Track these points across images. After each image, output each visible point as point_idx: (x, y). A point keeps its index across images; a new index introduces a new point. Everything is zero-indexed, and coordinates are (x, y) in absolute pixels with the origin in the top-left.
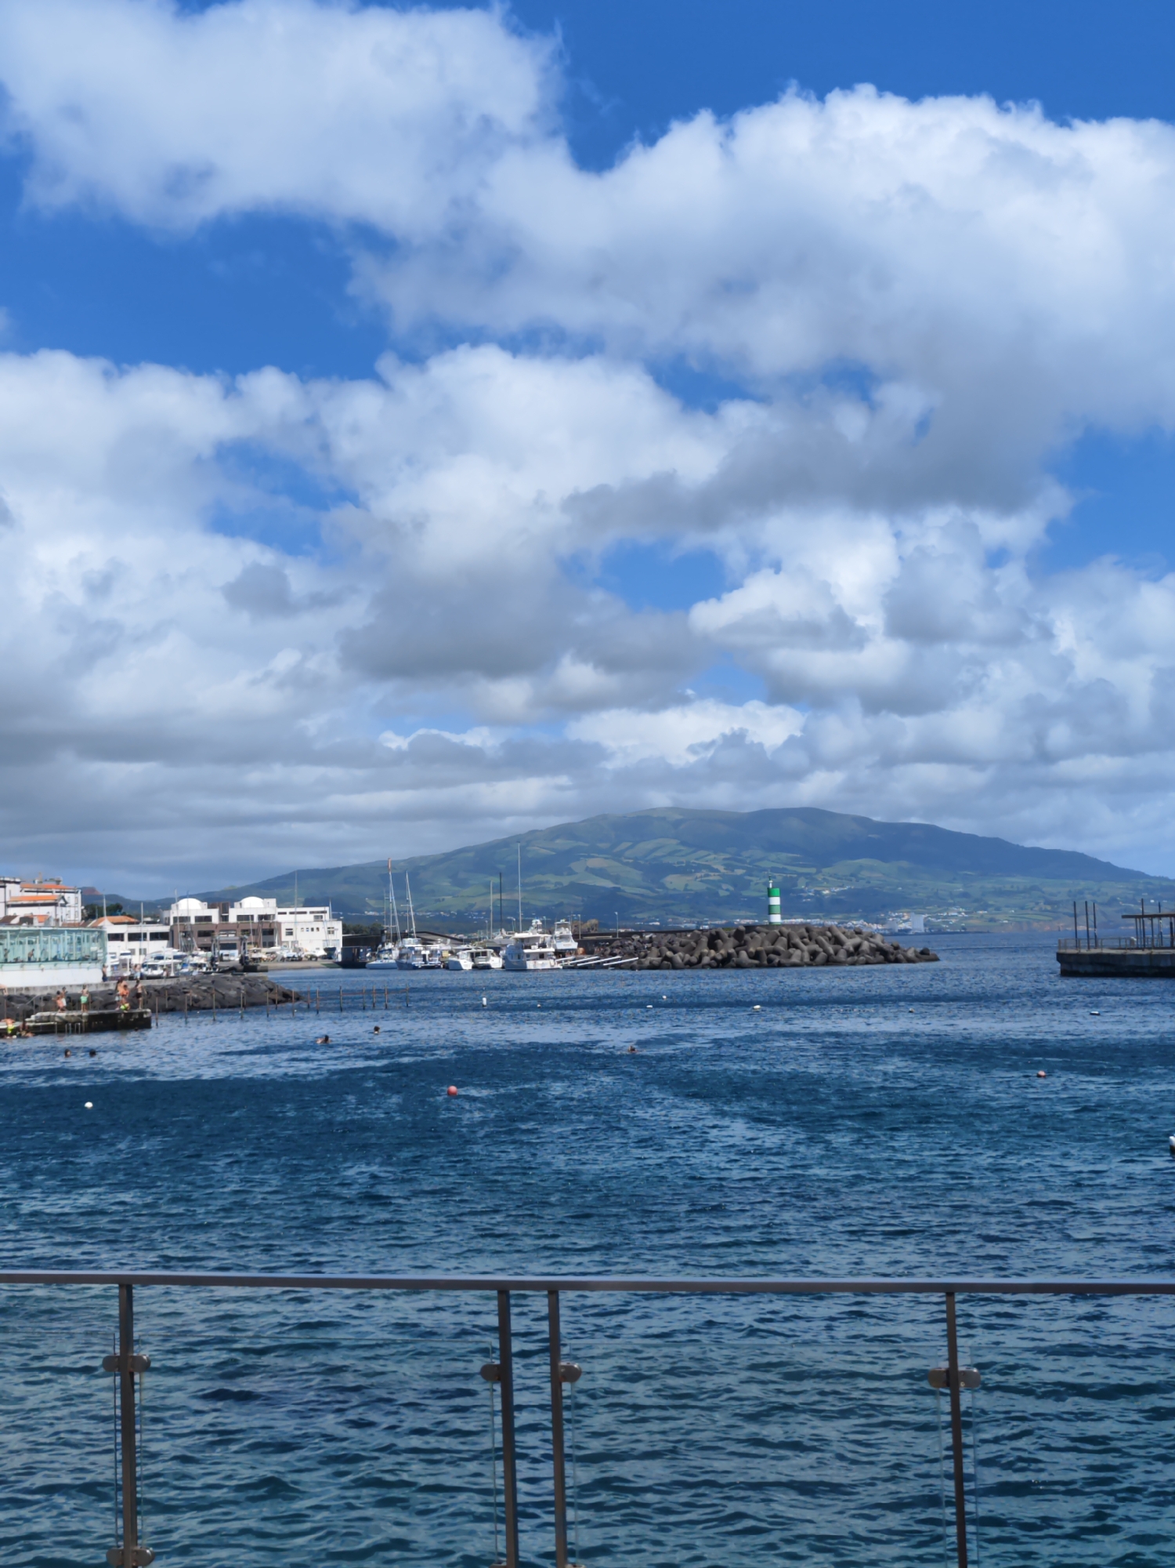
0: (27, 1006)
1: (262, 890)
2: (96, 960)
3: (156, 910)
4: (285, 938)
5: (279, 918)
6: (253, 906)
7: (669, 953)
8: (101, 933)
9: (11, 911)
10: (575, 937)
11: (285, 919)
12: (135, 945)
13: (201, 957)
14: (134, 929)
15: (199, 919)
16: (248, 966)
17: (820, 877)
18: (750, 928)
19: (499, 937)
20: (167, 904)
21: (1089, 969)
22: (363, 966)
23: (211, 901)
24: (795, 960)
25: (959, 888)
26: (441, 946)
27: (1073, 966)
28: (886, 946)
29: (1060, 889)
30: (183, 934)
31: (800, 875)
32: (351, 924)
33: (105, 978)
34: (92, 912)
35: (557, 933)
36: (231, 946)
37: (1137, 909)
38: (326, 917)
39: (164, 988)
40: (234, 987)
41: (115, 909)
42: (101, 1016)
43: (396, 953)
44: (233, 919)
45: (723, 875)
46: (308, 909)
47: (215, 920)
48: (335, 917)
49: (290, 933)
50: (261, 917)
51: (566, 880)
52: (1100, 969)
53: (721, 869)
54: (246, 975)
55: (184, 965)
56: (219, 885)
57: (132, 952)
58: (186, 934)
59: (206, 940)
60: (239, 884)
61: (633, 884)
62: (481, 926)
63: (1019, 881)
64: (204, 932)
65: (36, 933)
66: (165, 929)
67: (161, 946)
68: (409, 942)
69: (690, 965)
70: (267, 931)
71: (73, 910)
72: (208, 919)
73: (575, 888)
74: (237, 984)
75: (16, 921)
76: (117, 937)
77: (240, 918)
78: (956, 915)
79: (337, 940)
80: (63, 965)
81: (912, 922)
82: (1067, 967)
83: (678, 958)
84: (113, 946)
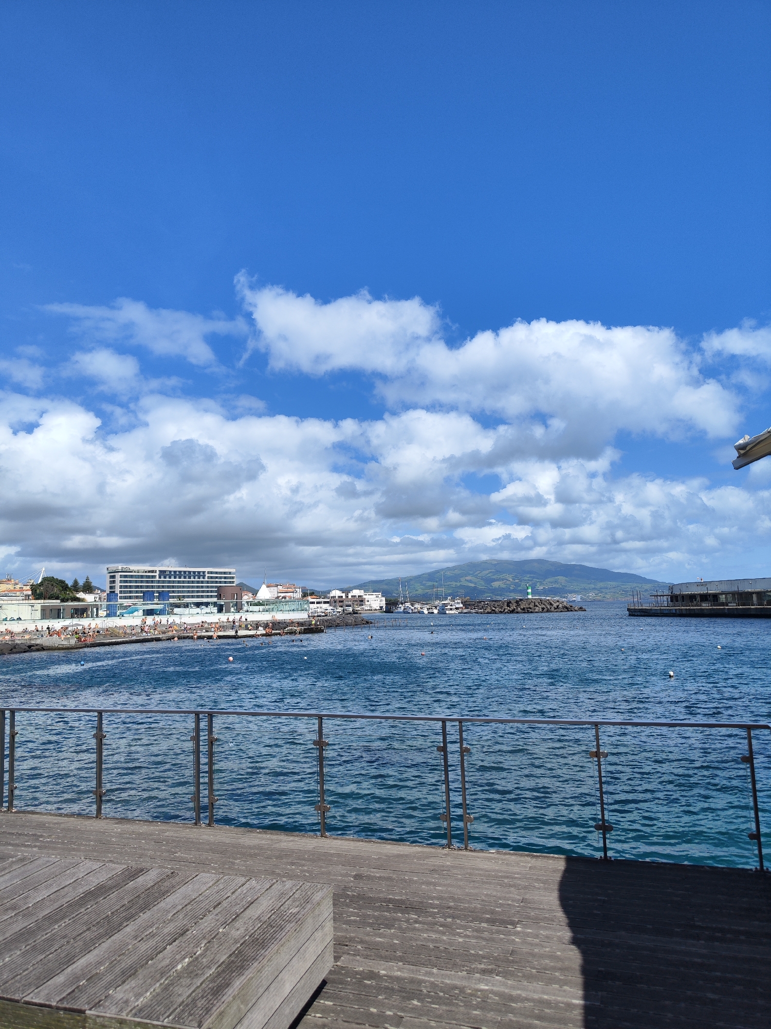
0: (284, 625)
1: (359, 587)
2: (306, 610)
3: (325, 594)
4: (366, 603)
5: (364, 597)
6: (356, 592)
7: (494, 609)
8: (308, 601)
9: (280, 594)
10: (462, 603)
11: (366, 597)
12: (318, 605)
13: (340, 609)
14: (318, 600)
15: (339, 597)
16: (355, 612)
17: (545, 582)
18: (521, 600)
19: (437, 603)
20: (329, 592)
21: (639, 614)
22: (392, 612)
23: (343, 591)
24: (536, 611)
25: (592, 586)
26: (418, 606)
27: (634, 613)
28: (568, 606)
29: (628, 586)
30: (334, 602)
31: (537, 582)
32: (389, 598)
33: (309, 616)
34: (305, 595)
35: (456, 601)
36: (349, 606)
37: (655, 593)
38: (380, 596)
39: (328, 620)
40: (351, 619)
41: (312, 594)
42: (308, 628)
43: (402, 608)
44: (350, 597)
45: (512, 582)
46: (374, 594)
47: (344, 597)
48: (383, 596)
49: (368, 601)
50: (359, 596)
51: (458, 584)
52: (643, 614)
53: (511, 580)
54: (355, 615)
55: (334, 612)
56: (346, 586)
57: (318, 608)
58: (335, 602)
59: (341, 604)
60: (352, 585)
61: (481, 585)
62: (430, 599)
63: (614, 584)
64: (340, 601)
65: (288, 601)
66: (329, 600)
67: (326, 606)
68: (408, 604)
69: (501, 612)
70: (361, 601)
71: (299, 595)
72: (342, 597)
73: (462, 587)
74: (352, 618)
75: (281, 598)
76: (313, 603)
77: (352, 596)
78: (591, 595)
79: (383, 604)
80: (296, 612)
81: (577, 598)
82: (631, 613)
83: (497, 610)
84: (311, 606)
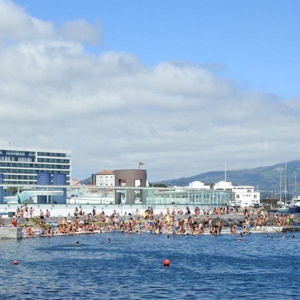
4: (236, 199)
5: (234, 191)
46: (245, 187)
79: (258, 200)
